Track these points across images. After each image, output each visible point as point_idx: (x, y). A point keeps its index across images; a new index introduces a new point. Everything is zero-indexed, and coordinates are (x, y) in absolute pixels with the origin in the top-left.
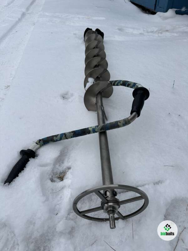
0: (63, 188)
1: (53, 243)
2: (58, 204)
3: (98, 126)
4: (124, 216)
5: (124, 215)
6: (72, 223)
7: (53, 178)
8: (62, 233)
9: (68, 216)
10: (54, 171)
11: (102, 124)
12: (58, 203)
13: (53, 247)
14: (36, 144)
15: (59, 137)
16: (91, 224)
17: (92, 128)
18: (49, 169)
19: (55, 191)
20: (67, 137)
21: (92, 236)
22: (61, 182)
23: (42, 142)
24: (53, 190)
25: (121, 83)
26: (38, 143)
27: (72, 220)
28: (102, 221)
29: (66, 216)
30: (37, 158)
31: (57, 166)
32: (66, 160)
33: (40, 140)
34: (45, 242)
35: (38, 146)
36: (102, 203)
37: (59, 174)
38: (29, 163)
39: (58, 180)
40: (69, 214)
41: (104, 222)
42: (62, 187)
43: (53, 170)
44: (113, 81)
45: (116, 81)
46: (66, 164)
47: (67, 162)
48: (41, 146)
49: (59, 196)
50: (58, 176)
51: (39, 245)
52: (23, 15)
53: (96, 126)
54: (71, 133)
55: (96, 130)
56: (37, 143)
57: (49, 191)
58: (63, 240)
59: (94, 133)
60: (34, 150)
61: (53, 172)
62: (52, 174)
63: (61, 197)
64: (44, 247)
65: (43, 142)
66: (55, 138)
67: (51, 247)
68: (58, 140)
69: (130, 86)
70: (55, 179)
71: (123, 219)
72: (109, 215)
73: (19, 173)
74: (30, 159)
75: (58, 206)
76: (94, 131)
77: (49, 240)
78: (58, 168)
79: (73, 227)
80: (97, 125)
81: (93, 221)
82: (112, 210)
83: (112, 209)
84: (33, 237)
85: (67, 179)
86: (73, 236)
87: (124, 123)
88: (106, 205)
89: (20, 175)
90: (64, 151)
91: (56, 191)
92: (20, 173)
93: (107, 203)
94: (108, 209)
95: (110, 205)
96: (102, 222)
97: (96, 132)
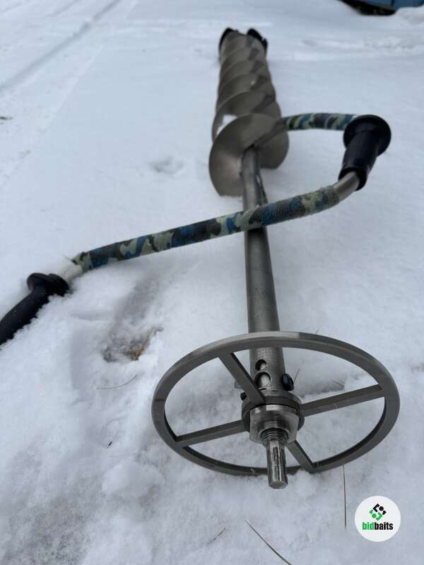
0: (136, 377)
1: (89, 527)
2: (118, 419)
3: (242, 213)
4: (315, 464)
5: (314, 461)
6: (151, 473)
7: (112, 353)
8: (119, 500)
9: (143, 452)
10: (115, 334)
11: (253, 208)
12: (118, 416)
13: (89, 541)
14: (73, 264)
15: (134, 244)
16: (211, 480)
17: (225, 219)
18: (101, 325)
19: (111, 385)
20: (156, 245)
21: (212, 517)
22: (134, 363)
23: (88, 259)
24: (107, 381)
25: (312, 119)
26: (77, 261)
27: (156, 465)
28: (244, 475)
29: (136, 451)
30: (73, 295)
31: (126, 323)
32: (152, 308)
33: (83, 255)
34: (65, 523)
35: (78, 268)
36: (245, 407)
37: (130, 345)
38: (47, 307)
39: (125, 359)
40: (145, 448)
41: (251, 478)
42: (134, 376)
43: (112, 332)
44: (287, 118)
45: (296, 117)
46: (150, 320)
47: (155, 314)
48: (87, 269)
49: (124, 399)
50: (128, 350)
51: (48, 531)
52: (86, 27)
53: (237, 213)
54: (168, 234)
55: (237, 224)
56: (74, 261)
57: (94, 383)
58: (120, 521)
59: (230, 233)
60: (66, 277)
61: (113, 337)
62: (111, 342)
63: (127, 402)
64: (63, 537)
65: (92, 259)
66: (123, 249)
67: (85, 541)
68: (132, 252)
69: (335, 125)
70: (117, 356)
71: (311, 472)
72: (267, 445)
73: (15, 331)
74: (50, 298)
75: (116, 424)
76: (232, 227)
77: (79, 518)
78: (127, 329)
79: (154, 486)
80: (242, 210)
81: (219, 474)
82: (278, 429)
83: (276, 426)
84: (30, 504)
85: (149, 353)
86: (153, 512)
87: (319, 199)
88: (257, 410)
89: (19, 335)
90: (147, 288)
91: (116, 384)
92: (19, 331)
93: (262, 405)
94: (263, 427)
95: (271, 412)
96: (246, 478)
97: (238, 230)
